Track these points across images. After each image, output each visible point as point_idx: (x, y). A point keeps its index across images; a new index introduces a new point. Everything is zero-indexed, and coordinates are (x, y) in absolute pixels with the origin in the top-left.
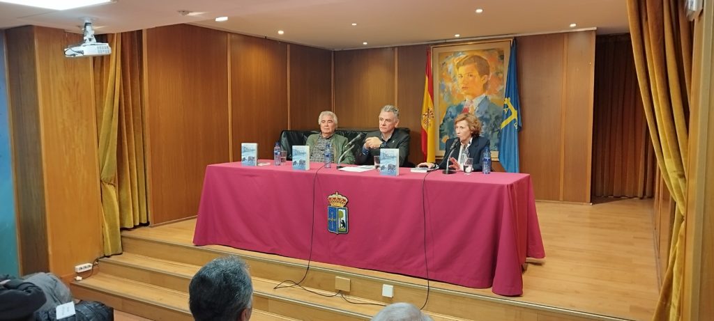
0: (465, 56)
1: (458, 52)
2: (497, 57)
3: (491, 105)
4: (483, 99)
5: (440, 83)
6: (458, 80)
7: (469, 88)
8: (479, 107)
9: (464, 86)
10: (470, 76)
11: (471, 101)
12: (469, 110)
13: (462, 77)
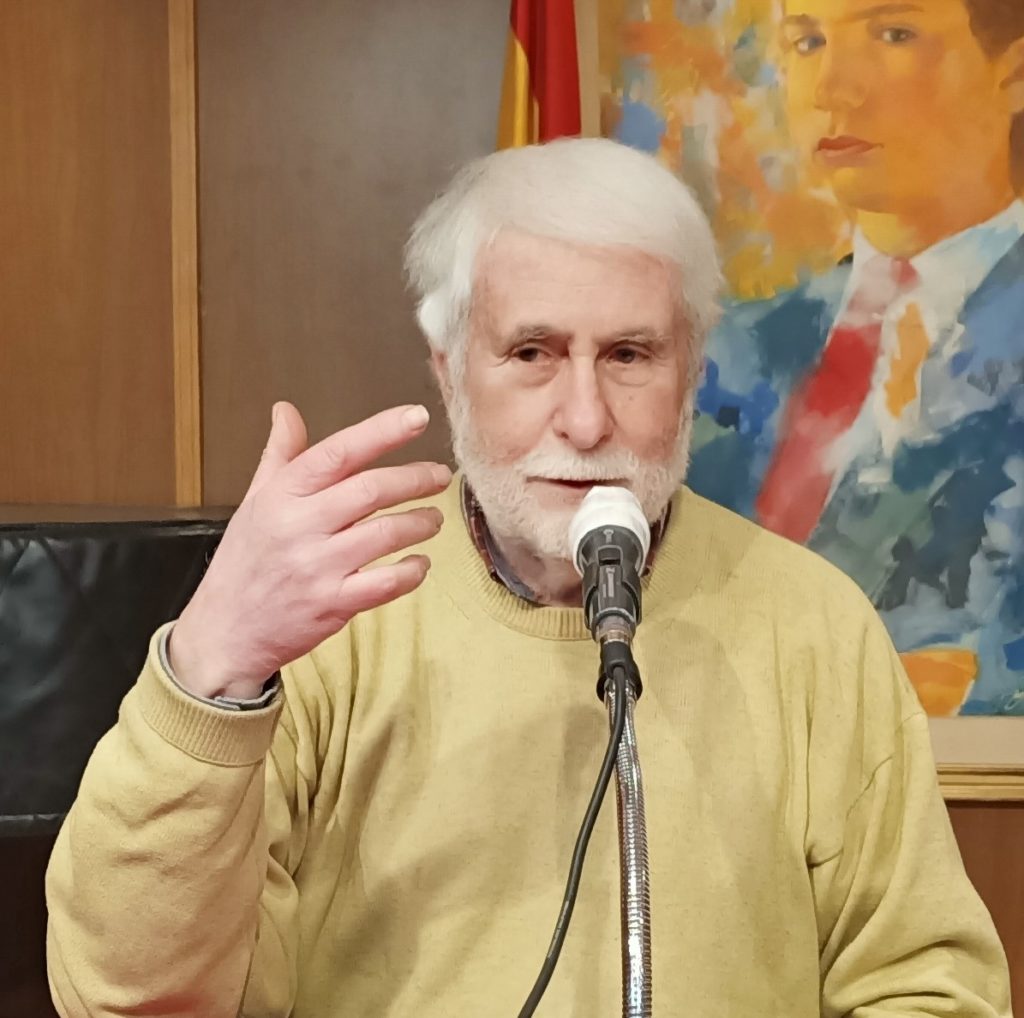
4: (1008, 246)
5: (614, 90)
6: (784, 71)
7: (882, 146)
8: (966, 326)
9: (833, 129)
10: (887, 36)
11: (899, 263)
12: (883, 353)
13: (817, 42)
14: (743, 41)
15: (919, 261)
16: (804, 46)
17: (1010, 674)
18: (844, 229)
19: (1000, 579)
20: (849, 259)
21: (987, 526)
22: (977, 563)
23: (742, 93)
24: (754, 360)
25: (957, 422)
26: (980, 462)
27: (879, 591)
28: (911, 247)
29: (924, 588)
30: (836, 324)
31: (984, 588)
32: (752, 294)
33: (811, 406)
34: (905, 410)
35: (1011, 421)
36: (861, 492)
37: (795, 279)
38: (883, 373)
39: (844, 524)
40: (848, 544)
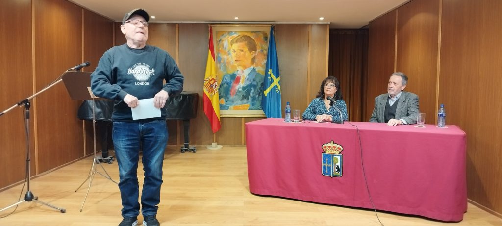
0: (237, 35)
1: (232, 32)
2: (262, 38)
4: (252, 69)
5: (217, 55)
6: (232, 54)
7: (241, 61)
9: (237, 59)
10: (241, 51)
11: (242, 71)
12: (241, 78)
15: (244, 71)
16: (234, 52)
17: (252, 106)
20: (238, 70)
22: (249, 97)
23: (229, 56)
24: (230, 79)
25: (248, 85)
26: (250, 88)
27: (241, 99)
29: (245, 99)
30: (237, 76)
32: (230, 73)
33: (235, 83)
34: (243, 83)
35: (252, 84)
36: (239, 91)
37: (233, 72)
40: (238, 95)
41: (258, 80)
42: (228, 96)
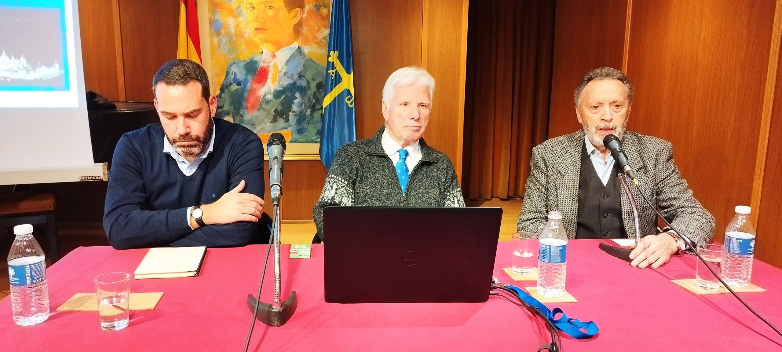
3: (309, 63)
4: (294, 51)
5: (212, 17)
6: (247, 14)
7: (268, 30)
8: (287, 67)
9: (258, 26)
10: (268, 7)
11: (272, 54)
12: (270, 72)
13: (254, 8)
14: (238, 7)
15: (276, 53)
16: (251, 9)
17: (298, 135)
18: (261, 46)
19: (295, 117)
20: (262, 52)
21: (292, 107)
22: (291, 113)
23: (238, 18)
24: (244, 72)
25: (286, 86)
26: (291, 93)
27: (271, 119)
28: (274, 50)
29: (280, 118)
30: (260, 66)
31: (292, 118)
32: (243, 59)
33: (256, 82)
34: (275, 83)
35: (296, 85)
36: (267, 100)
37: (252, 56)
38: (270, 76)
39: (264, 106)
40: (265, 110)
41: (309, 75)
42: (242, 112)
